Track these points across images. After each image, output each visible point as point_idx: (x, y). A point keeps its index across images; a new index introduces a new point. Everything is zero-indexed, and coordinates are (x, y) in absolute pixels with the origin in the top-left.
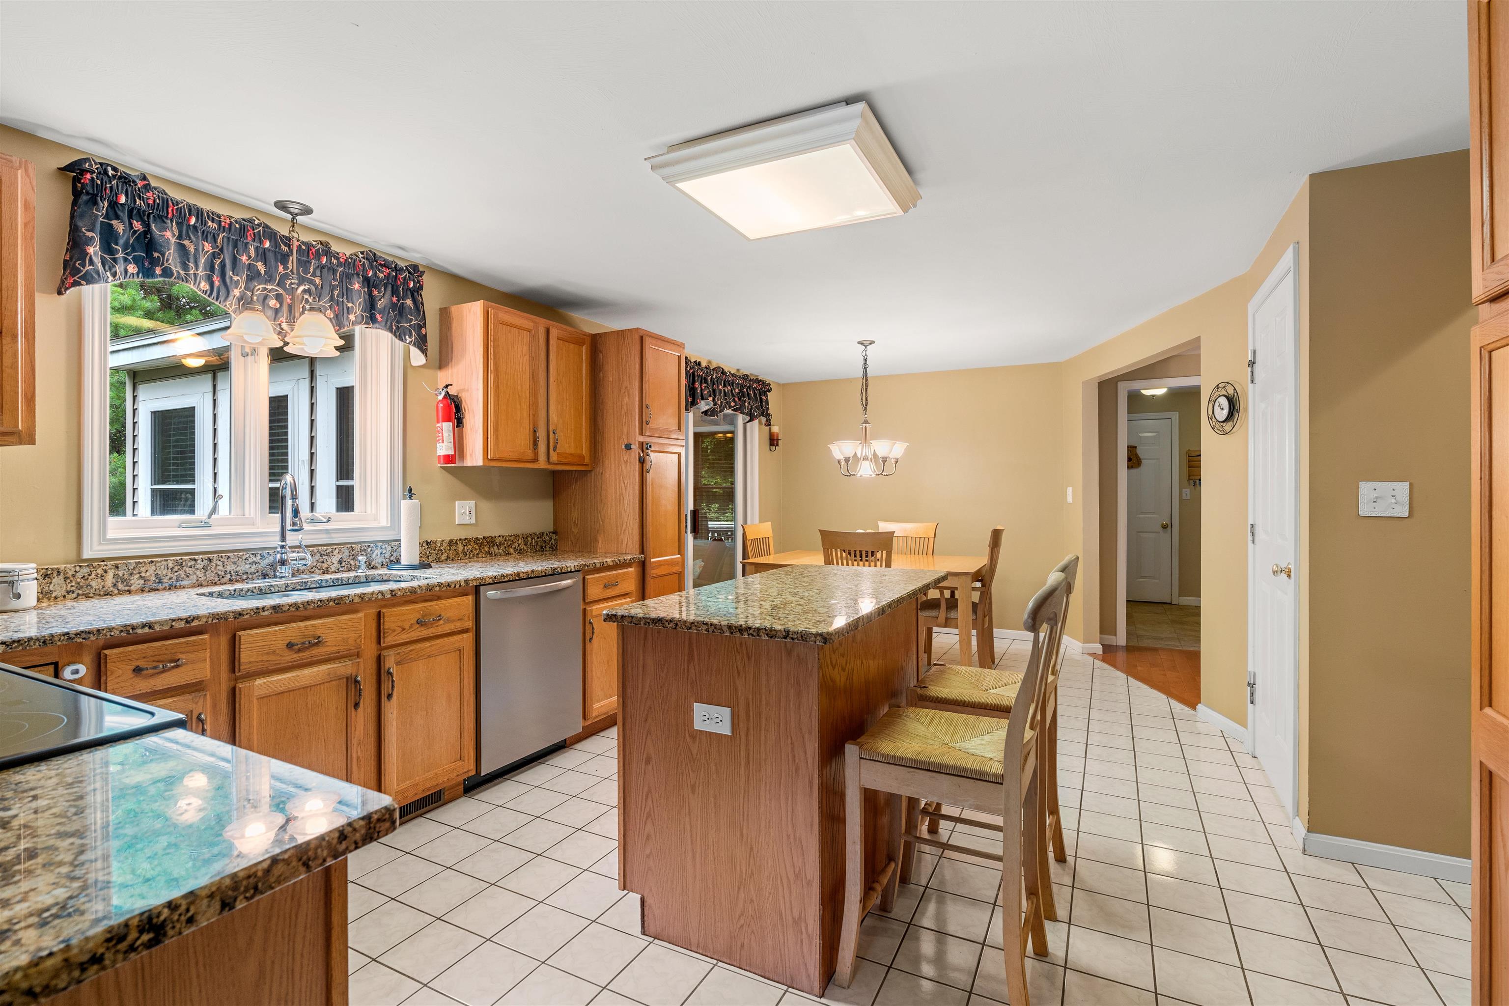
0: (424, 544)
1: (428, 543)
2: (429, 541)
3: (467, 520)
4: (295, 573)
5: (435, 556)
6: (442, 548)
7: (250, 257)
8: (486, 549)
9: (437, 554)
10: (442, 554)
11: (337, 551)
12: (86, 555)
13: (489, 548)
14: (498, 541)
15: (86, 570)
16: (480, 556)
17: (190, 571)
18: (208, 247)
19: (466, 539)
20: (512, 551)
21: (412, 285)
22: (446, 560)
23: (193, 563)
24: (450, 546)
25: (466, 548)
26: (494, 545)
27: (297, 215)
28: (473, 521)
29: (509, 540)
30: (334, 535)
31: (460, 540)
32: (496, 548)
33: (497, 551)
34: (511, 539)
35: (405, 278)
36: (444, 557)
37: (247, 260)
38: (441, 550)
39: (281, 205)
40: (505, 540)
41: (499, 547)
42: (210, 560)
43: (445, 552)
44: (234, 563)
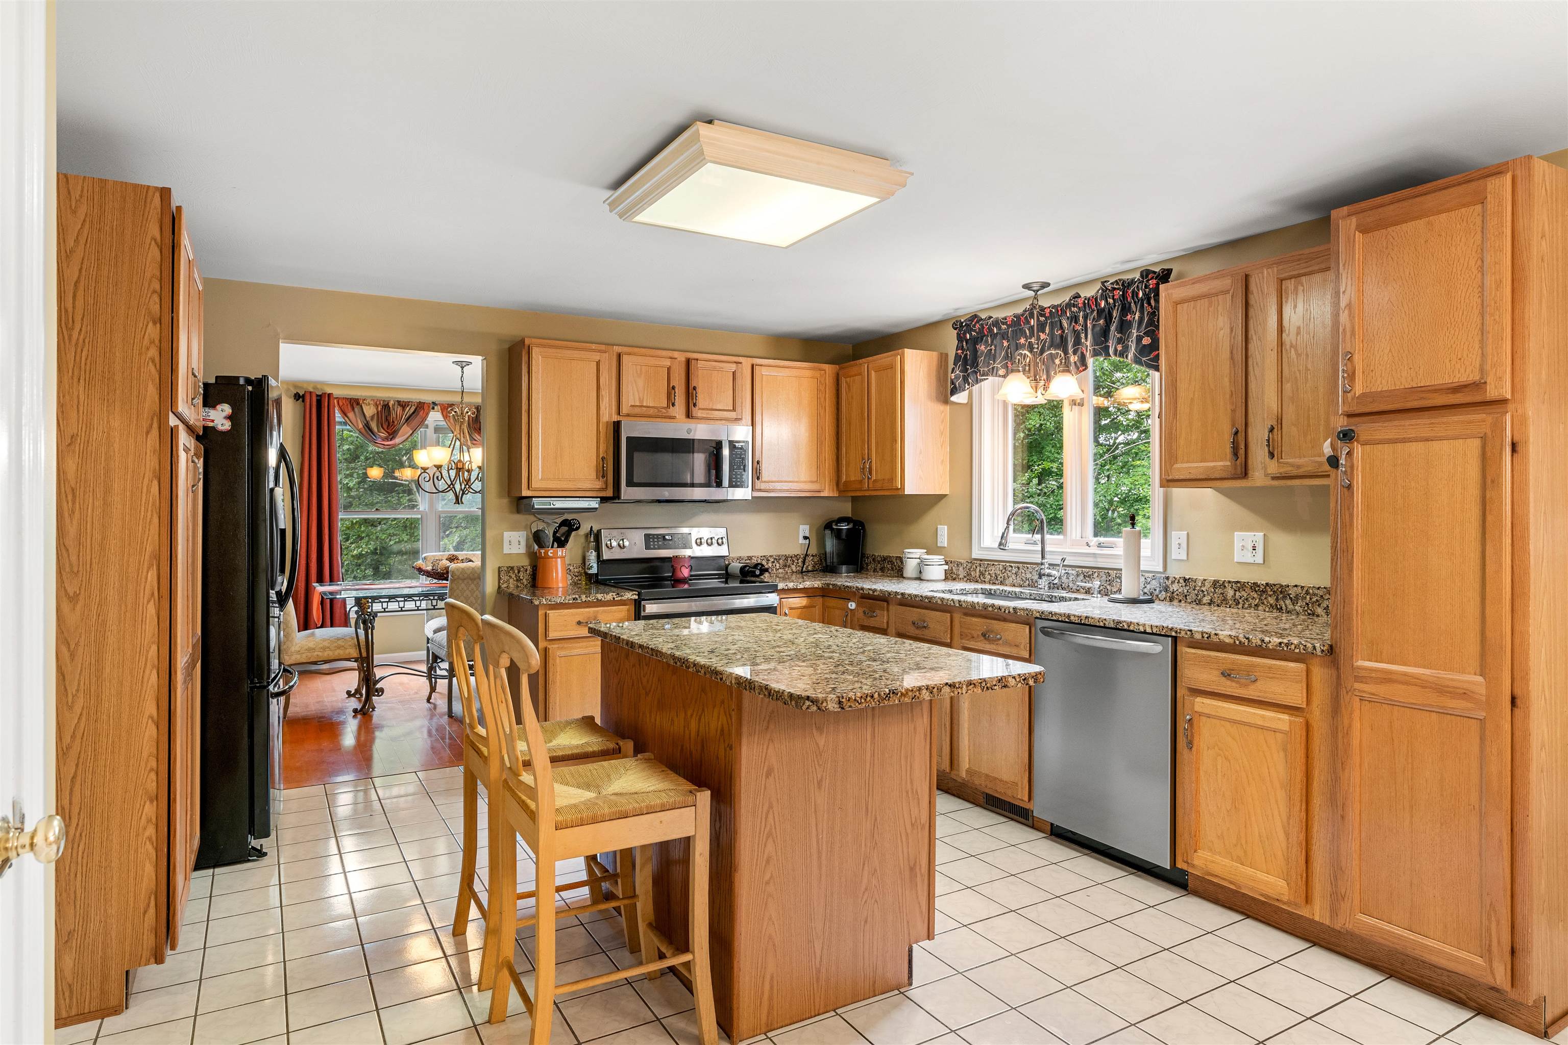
0: (1181, 581)
1: (1185, 580)
2: (1187, 577)
3: (1248, 557)
4: (1052, 586)
5: (1194, 597)
6: (1204, 589)
7: (1026, 337)
8: (1272, 600)
9: (1197, 595)
10: (1204, 596)
11: (1096, 574)
12: (974, 556)
13: (1277, 600)
14: (1293, 592)
15: (970, 565)
16: (1260, 608)
17: (1010, 574)
18: (1006, 344)
19: (1238, 582)
20: (1319, 611)
21: (1141, 294)
22: (1210, 604)
23: (1010, 568)
24: (1215, 588)
25: (1238, 593)
26: (1284, 598)
27: (1038, 291)
28: (1260, 560)
29: (1315, 595)
30: (1099, 560)
31: (1229, 582)
32: (1288, 602)
33: (1291, 607)
34: (1320, 593)
35: (1133, 291)
36: (1206, 600)
37: (1026, 341)
38: (1203, 591)
39: (1027, 287)
40: (1307, 593)
41: (1294, 601)
42: (1019, 568)
43: (1208, 594)
44: (1031, 573)
